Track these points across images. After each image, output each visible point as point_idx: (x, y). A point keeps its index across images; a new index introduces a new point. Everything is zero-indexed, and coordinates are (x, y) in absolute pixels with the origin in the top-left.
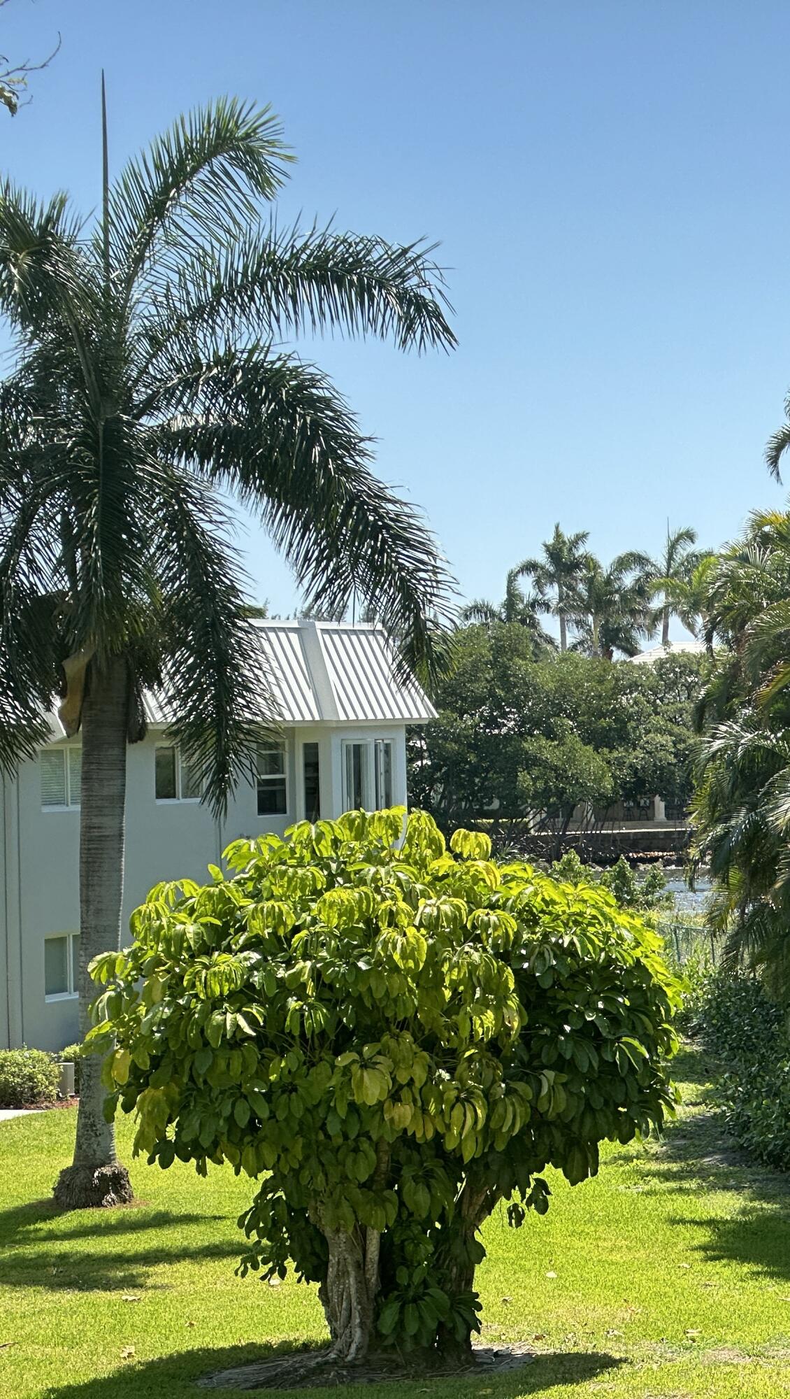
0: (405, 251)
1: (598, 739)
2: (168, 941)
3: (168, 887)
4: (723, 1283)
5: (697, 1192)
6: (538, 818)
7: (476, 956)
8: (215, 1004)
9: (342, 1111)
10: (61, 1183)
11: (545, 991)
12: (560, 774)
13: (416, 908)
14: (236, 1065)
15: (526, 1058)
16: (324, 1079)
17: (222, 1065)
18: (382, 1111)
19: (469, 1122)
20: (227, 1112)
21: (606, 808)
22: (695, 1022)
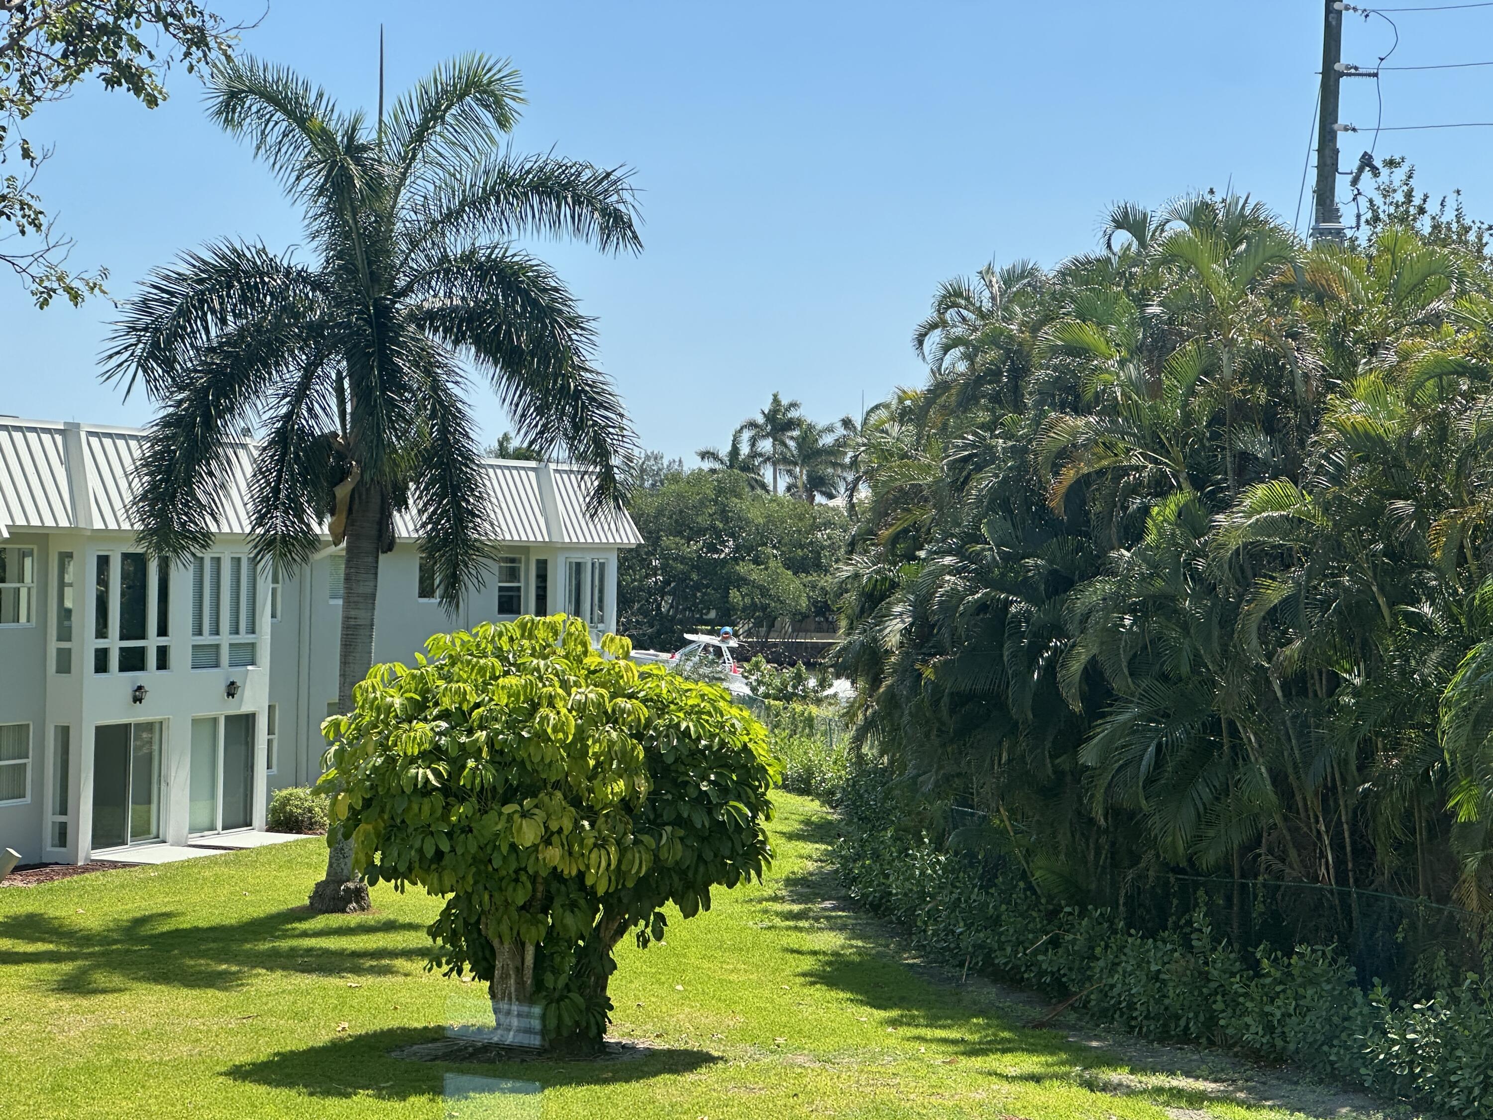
0: (608, 175)
1: (798, 566)
2: (378, 709)
3: (383, 668)
4: (812, 1002)
5: (810, 930)
6: (746, 627)
7: (614, 735)
8: (412, 760)
9: (505, 849)
10: (316, 892)
11: (669, 765)
12: (764, 591)
13: (569, 695)
14: (426, 809)
15: (652, 817)
16: (493, 824)
17: (416, 807)
18: (538, 852)
19: (604, 864)
20: (417, 844)
21: (801, 621)
22: (839, 796)
